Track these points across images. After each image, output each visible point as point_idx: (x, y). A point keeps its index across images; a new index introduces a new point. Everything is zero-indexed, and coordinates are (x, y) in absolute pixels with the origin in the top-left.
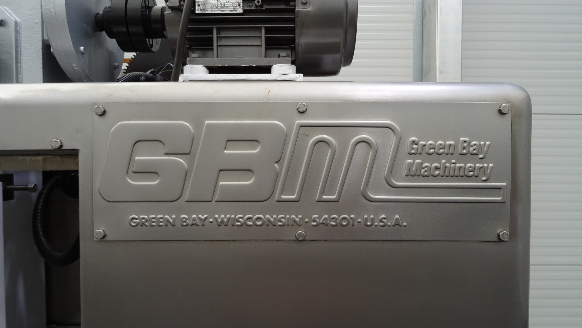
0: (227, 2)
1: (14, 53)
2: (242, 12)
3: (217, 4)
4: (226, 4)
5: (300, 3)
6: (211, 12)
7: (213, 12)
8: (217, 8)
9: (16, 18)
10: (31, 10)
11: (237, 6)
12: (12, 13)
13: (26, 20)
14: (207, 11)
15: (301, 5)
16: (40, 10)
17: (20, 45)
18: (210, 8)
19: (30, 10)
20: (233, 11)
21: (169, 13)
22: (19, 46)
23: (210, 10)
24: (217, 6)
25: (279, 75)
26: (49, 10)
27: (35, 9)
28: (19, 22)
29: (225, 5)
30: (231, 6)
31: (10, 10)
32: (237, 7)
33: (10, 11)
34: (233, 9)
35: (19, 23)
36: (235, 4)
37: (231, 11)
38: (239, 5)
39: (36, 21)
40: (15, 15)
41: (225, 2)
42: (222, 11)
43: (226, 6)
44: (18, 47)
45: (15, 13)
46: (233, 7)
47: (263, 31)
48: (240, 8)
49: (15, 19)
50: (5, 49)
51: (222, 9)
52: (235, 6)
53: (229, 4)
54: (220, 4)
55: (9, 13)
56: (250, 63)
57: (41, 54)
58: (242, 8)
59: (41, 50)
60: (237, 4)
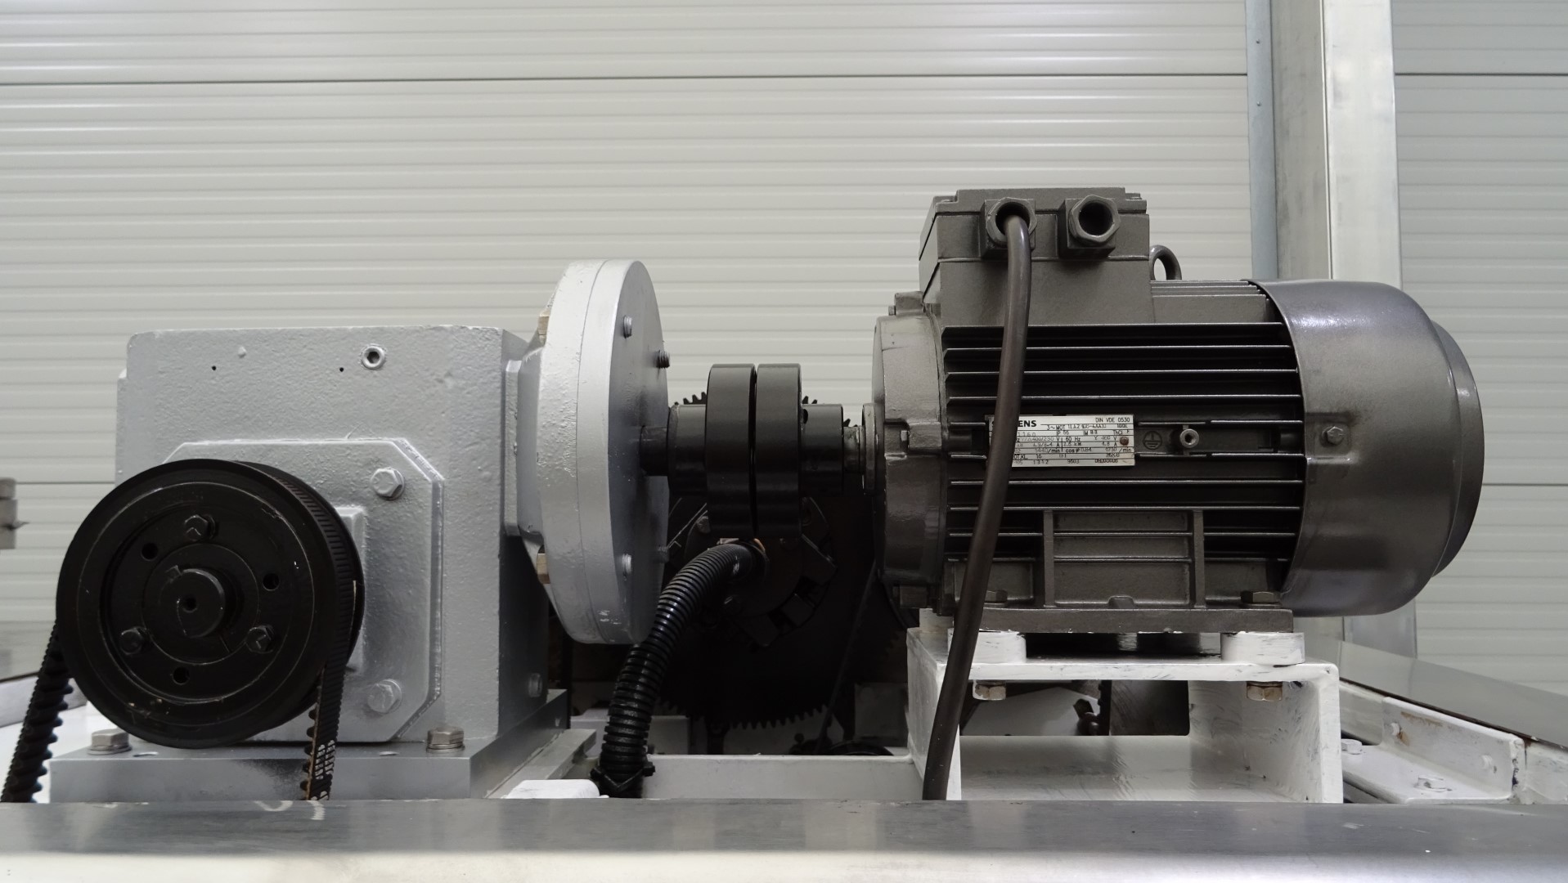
0: (1086, 434)
1: (428, 581)
2: (1132, 463)
3: (1055, 439)
4: (1082, 439)
5: (1317, 439)
6: (1037, 465)
7: (1042, 465)
8: (1056, 451)
9: (434, 471)
10: (476, 443)
11: (1119, 444)
12: (421, 457)
13: (460, 476)
14: (1026, 459)
15: (1322, 448)
16: (499, 441)
17: (442, 554)
18: (1033, 451)
19: (471, 445)
20: (1104, 460)
21: (903, 461)
22: (440, 556)
23: (1035, 457)
24: (1055, 445)
25: (1261, 669)
26: (557, 470)
27: (483, 440)
28: (443, 483)
29: (1080, 444)
30: (1100, 444)
31: (416, 445)
32: (1118, 450)
33: (415, 451)
34: (1104, 456)
35: (440, 486)
36: (1112, 438)
37: (1098, 460)
38: (1125, 442)
39: (486, 473)
40: (431, 463)
41: (1082, 433)
42: (1071, 460)
43: (1083, 445)
44: (437, 559)
45: (427, 457)
46: (1104, 450)
47: (1199, 523)
48: (1128, 451)
49: (432, 476)
50: (401, 570)
51: (1070, 456)
52: (1112, 444)
53: (1093, 439)
54: (1064, 440)
55: (415, 458)
56: (1166, 626)
57: (497, 570)
58: (1133, 450)
59: (498, 561)
60: (1118, 438)
